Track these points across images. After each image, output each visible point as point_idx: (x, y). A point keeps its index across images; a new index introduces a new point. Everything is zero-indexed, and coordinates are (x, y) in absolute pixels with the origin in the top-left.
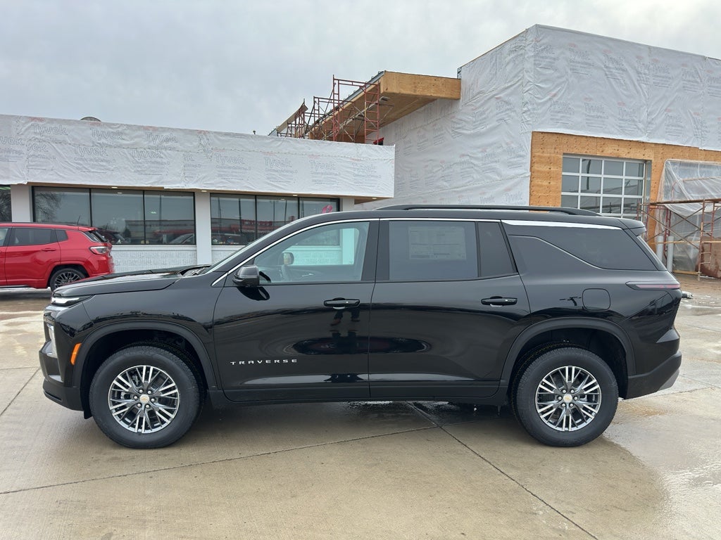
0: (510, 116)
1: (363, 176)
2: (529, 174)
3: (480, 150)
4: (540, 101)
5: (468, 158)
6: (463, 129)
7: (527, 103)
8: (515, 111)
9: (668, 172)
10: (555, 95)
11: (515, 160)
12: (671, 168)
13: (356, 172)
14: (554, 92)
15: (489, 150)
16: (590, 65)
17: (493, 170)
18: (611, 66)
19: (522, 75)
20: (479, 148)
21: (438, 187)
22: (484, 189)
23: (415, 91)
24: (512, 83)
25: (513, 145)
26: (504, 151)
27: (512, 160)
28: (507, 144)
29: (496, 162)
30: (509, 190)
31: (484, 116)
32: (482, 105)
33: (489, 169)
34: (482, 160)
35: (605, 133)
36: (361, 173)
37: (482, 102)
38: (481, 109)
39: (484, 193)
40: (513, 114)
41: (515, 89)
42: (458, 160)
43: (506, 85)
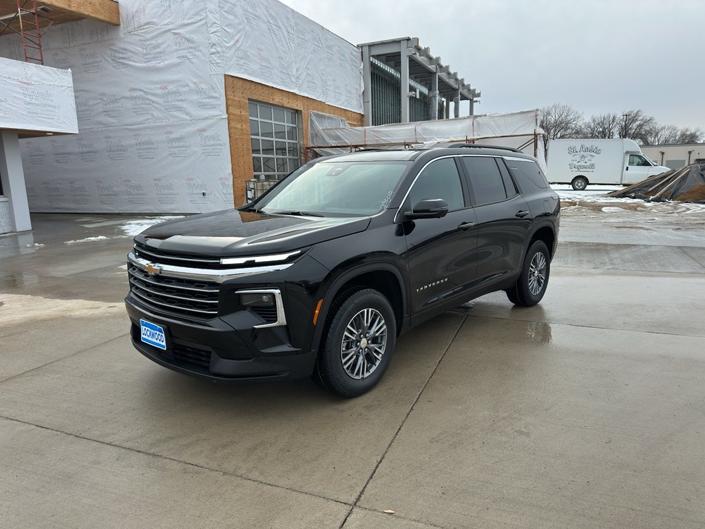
0: (195, 55)
1: (38, 105)
2: (227, 116)
3: (159, 86)
4: (228, 45)
5: (141, 93)
6: (130, 61)
7: (214, 44)
8: (201, 51)
9: (312, 121)
10: (237, 41)
11: (207, 100)
12: (314, 118)
13: (28, 99)
14: (236, 38)
15: (171, 87)
16: (257, 17)
17: (180, 109)
18: (271, 22)
19: (205, 15)
20: (157, 83)
21: (100, 123)
22: (169, 128)
23: (69, 6)
24: (193, 20)
25: (203, 86)
26: (190, 90)
27: (203, 101)
28: (195, 83)
29: (182, 100)
30: (203, 130)
31: (159, 50)
32: (154, 38)
33: (174, 108)
34: (164, 98)
35: (273, 83)
36: (33, 101)
37: (155, 34)
38: (154, 42)
39: (171, 133)
40: (197, 53)
41: (198, 27)
42: (128, 94)
43: (186, 22)
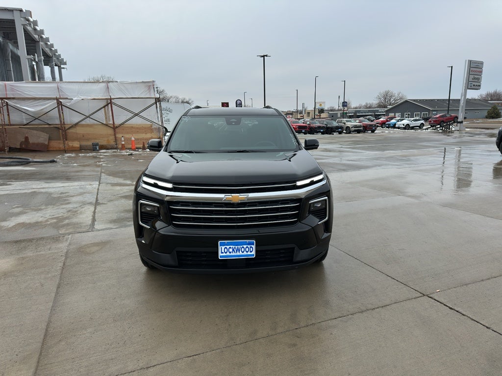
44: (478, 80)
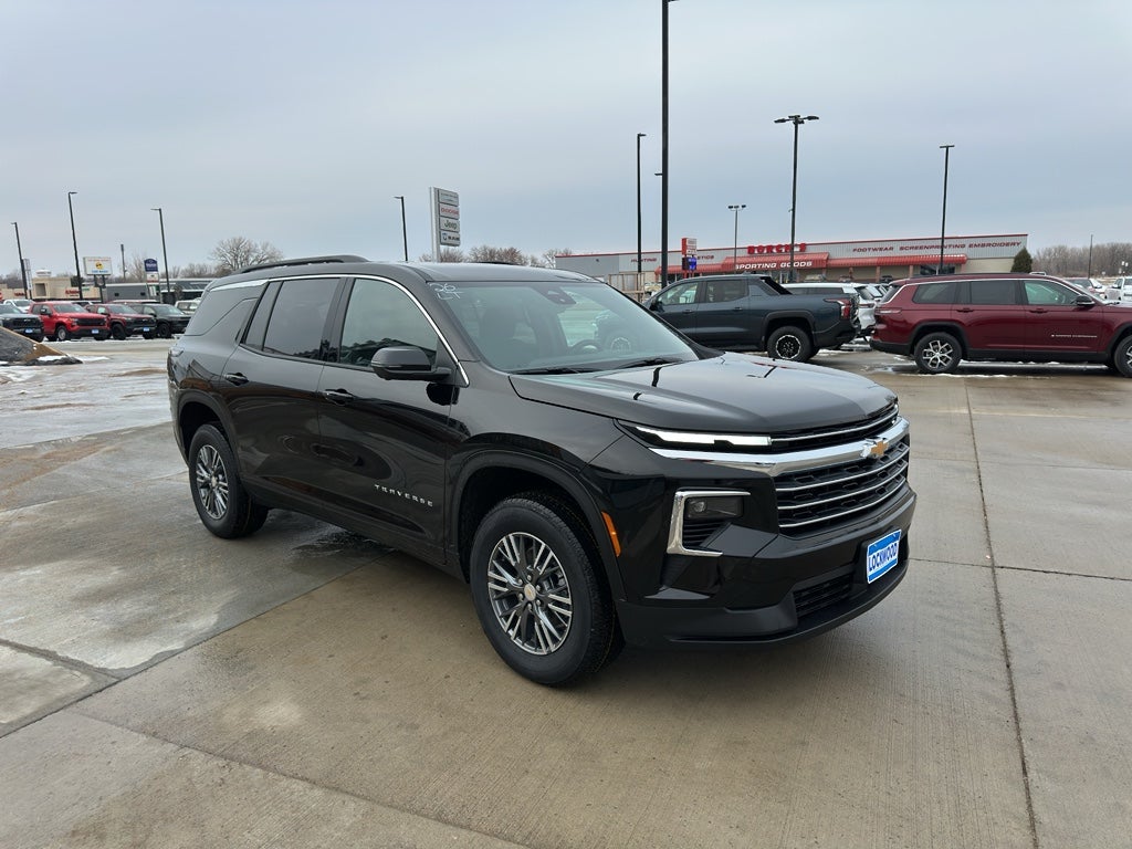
44: (454, 227)
